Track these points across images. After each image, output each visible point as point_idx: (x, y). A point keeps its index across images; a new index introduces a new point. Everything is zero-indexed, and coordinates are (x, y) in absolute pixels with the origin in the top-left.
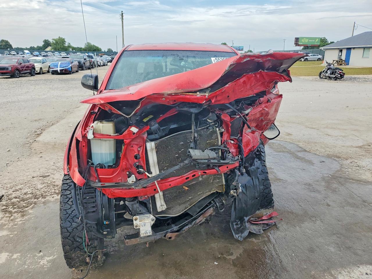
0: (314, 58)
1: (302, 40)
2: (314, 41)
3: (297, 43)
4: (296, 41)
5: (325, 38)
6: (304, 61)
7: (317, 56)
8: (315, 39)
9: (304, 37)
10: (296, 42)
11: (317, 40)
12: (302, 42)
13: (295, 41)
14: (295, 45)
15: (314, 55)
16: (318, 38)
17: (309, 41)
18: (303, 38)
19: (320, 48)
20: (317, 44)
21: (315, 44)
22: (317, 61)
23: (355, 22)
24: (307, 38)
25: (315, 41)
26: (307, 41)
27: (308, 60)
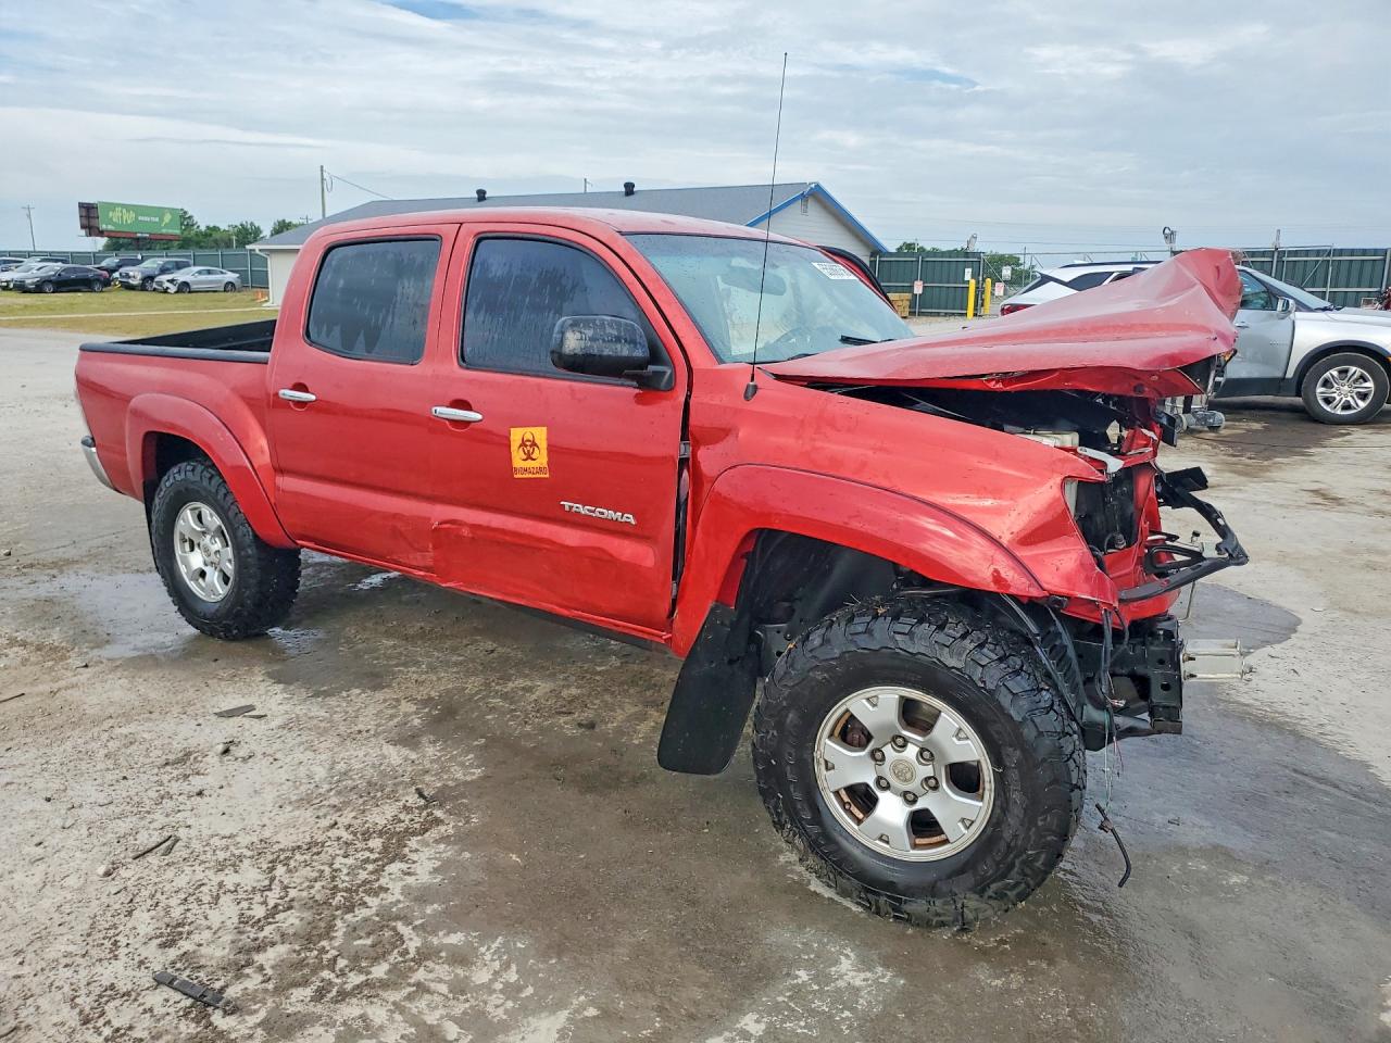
0: (211, 282)
1: (111, 214)
2: (157, 219)
3: (91, 224)
4: (84, 214)
5: (185, 213)
6: (176, 292)
7: (219, 277)
8: (160, 211)
9: (118, 205)
10: (85, 222)
11: (167, 218)
12: (110, 221)
13: (81, 217)
14: (83, 232)
15: (209, 272)
16: (172, 211)
17: (136, 218)
18: (112, 207)
19: (248, 247)
20: (170, 231)
21: (164, 231)
22: (225, 291)
23: (322, 167)
24: (128, 207)
25: (161, 220)
26: (129, 217)
27: (194, 287)
